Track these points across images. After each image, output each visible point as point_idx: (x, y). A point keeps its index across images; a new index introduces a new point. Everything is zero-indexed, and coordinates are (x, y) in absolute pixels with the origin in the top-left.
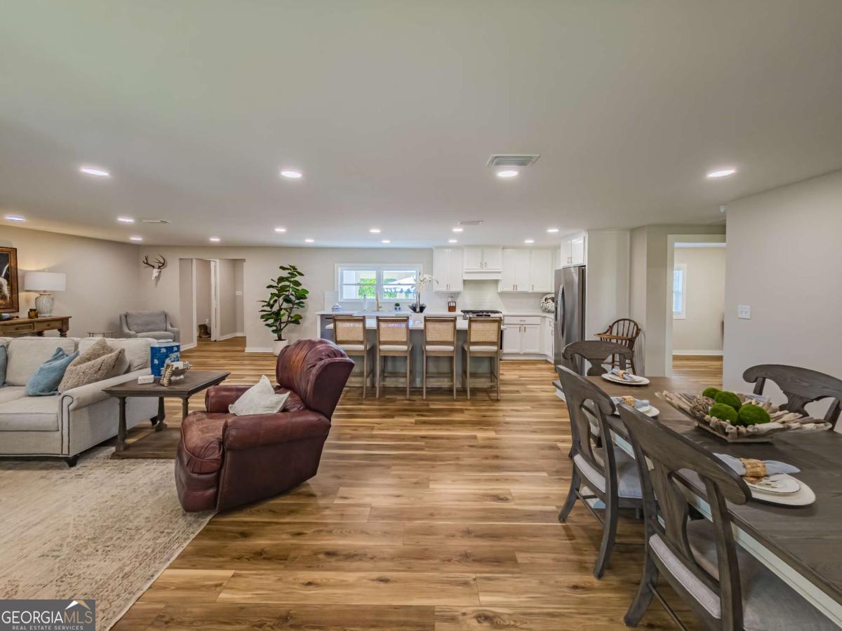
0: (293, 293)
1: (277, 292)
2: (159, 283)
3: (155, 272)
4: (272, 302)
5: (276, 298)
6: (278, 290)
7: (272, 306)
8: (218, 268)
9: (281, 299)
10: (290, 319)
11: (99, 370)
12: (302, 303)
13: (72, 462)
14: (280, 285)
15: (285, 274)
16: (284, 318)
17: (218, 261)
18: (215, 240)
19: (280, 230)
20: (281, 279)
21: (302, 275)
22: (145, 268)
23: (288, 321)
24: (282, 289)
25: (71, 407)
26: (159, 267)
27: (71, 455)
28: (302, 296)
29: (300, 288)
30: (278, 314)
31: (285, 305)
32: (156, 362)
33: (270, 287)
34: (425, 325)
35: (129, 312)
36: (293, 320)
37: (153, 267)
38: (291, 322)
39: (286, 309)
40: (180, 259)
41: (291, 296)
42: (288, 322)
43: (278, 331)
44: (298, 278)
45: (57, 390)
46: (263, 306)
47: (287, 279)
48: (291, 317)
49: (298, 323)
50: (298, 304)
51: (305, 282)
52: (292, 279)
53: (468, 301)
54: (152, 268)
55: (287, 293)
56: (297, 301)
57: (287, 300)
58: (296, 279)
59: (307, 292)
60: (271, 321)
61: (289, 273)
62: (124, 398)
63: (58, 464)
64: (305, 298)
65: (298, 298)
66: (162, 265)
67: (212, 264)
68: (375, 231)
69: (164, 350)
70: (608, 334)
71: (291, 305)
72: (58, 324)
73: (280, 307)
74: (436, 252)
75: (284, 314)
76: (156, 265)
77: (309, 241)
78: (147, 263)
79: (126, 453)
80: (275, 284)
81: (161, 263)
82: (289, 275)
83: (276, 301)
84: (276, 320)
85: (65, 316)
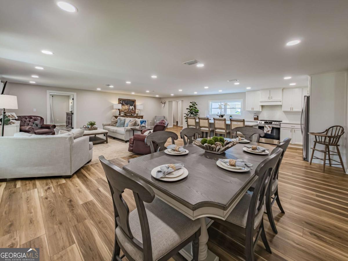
0: (194, 111)
1: (189, 111)
2: (165, 108)
3: (163, 105)
5: (189, 113)
9: (191, 113)
12: (197, 114)
15: (191, 105)
18: (172, 95)
19: (180, 90)
20: (190, 106)
22: (161, 104)
24: (191, 110)
25: (126, 130)
27: (126, 140)
29: (196, 109)
33: (187, 109)
34: (214, 121)
35: (157, 116)
40: (169, 101)
44: (196, 106)
46: (185, 115)
47: (192, 107)
50: (195, 115)
51: (198, 107)
52: (194, 106)
53: (265, 115)
56: (195, 114)
59: (199, 111)
61: (193, 104)
63: (124, 142)
65: (196, 113)
66: (165, 103)
67: (179, 102)
68: (206, 88)
70: (325, 133)
71: (193, 115)
72: (141, 117)
74: (246, 93)
76: (163, 103)
77: (196, 93)
80: (189, 108)
85: (143, 115)
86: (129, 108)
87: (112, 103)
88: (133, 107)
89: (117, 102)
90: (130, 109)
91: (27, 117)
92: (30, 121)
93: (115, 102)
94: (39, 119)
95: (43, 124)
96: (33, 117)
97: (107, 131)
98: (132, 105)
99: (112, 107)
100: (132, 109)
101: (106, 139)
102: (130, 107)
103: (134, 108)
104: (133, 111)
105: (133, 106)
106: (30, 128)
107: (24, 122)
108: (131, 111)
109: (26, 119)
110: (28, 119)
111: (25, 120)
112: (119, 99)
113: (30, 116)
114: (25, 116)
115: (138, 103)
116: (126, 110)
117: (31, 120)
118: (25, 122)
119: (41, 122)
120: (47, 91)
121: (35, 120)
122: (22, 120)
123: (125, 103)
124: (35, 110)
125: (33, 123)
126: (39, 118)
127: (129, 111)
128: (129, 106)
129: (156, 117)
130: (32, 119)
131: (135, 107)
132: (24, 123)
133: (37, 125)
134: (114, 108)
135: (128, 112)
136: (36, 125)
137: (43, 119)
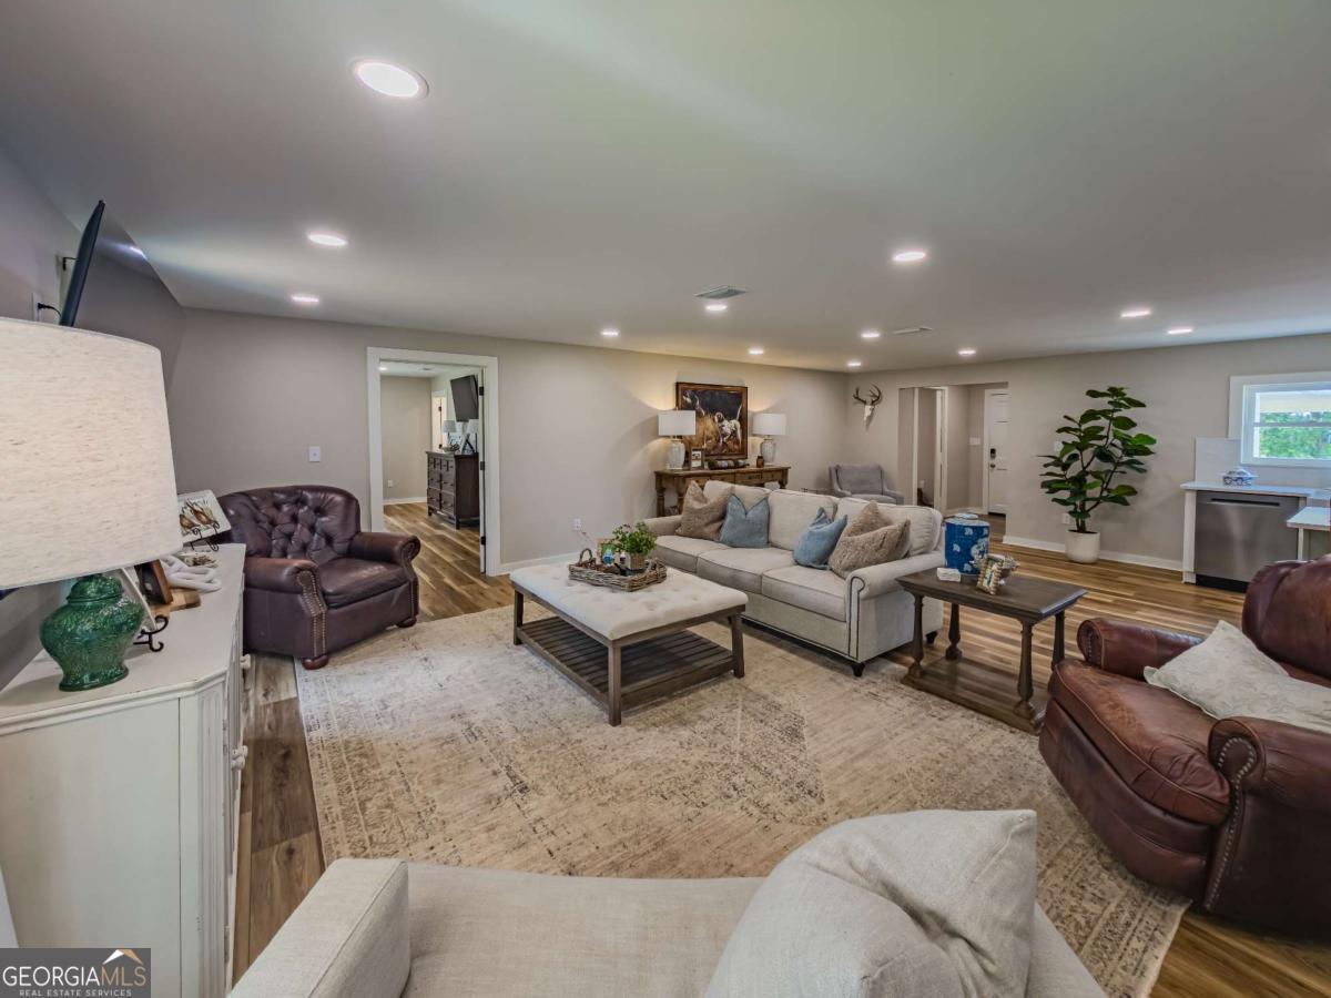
0: (1117, 442)
1: (1077, 440)
2: (872, 425)
3: (867, 410)
4: (1064, 460)
5: (1076, 451)
6: (1079, 437)
7: (1065, 467)
8: (946, 403)
9: (1088, 454)
10: (1105, 494)
11: (881, 546)
12: (1142, 462)
13: (858, 670)
14: (1084, 427)
15: (1102, 403)
16: (1094, 492)
17: (946, 388)
18: (967, 352)
20: (1090, 415)
21: (1142, 405)
22: (855, 403)
23: (1101, 497)
24: (1094, 433)
25: (862, 594)
26: (873, 402)
27: (860, 661)
28: (1139, 449)
29: (1133, 432)
30: (1079, 480)
31: (1096, 465)
32: (957, 548)
33: (1066, 430)
36: (1112, 495)
37: (865, 403)
38: (1106, 499)
39: (1096, 475)
40: (901, 389)
41: (1112, 449)
42: (1098, 501)
43: (1080, 514)
45: (826, 563)
46: (1046, 466)
47: (1104, 413)
48: (1109, 491)
49: (1125, 503)
50: (1129, 463)
51: (1145, 422)
52: (1116, 415)
54: (862, 405)
55: (1102, 443)
56: (1126, 459)
57: (1103, 455)
58: (1124, 413)
59: (1153, 441)
60: (1065, 495)
61: (1110, 403)
62: (921, 597)
63: (840, 665)
64: (1148, 452)
65: (1129, 453)
66: (876, 400)
67: (939, 394)
69: (969, 532)
71: (1110, 466)
72: (779, 475)
73: (1084, 468)
75: (1092, 486)
76: (869, 400)
77: (1180, 333)
78: (857, 398)
79: (921, 681)
80: (1075, 426)
81: (875, 396)
82: (1111, 407)
83: (1074, 457)
84: (1075, 494)
85: (784, 465)
86: (721, 428)
87: (650, 409)
88: (735, 422)
89: (671, 404)
90: (724, 435)
91: (282, 496)
92: (295, 519)
93: (661, 400)
94: (336, 505)
95: (358, 531)
96: (310, 496)
97: (739, 597)
98: (730, 416)
99: (650, 428)
100: (734, 433)
101: (728, 645)
102: (726, 422)
103: (742, 427)
104: (737, 443)
105: (734, 418)
106: (299, 570)
107: (266, 526)
108: (730, 443)
109: (278, 506)
110: (285, 508)
111: (273, 512)
112: (678, 384)
113: (297, 488)
114: (273, 491)
115: (755, 405)
116: (708, 439)
117: (301, 511)
118: (273, 523)
119: (344, 522)
120: (370, 350)
121: (320, 511)
122: (261, 517)
123: (702, 405)
124: (315, 453)
125: (312, 529)
126: (338, 498)
127: (721, 444)
128: (720, 421)
129: (837, 469)
130: (306, 508)
131: (743, 420)
132: (270, 535)
133: (329, 540)
134: (660, 434)
135: (715, 448)
136: (323, 541)
137: (354, 503)
